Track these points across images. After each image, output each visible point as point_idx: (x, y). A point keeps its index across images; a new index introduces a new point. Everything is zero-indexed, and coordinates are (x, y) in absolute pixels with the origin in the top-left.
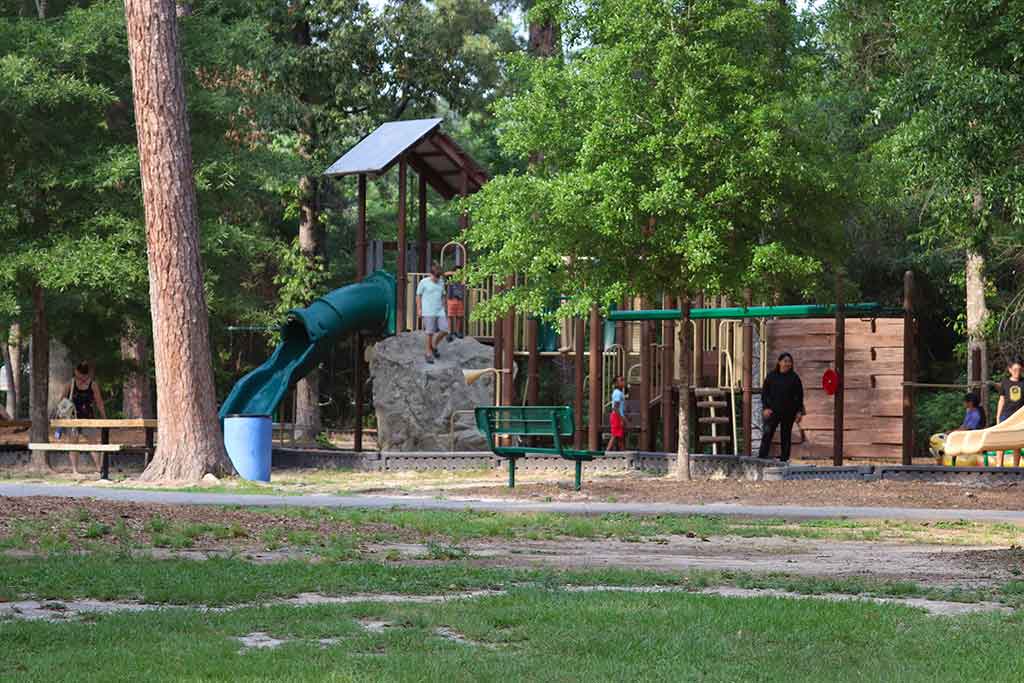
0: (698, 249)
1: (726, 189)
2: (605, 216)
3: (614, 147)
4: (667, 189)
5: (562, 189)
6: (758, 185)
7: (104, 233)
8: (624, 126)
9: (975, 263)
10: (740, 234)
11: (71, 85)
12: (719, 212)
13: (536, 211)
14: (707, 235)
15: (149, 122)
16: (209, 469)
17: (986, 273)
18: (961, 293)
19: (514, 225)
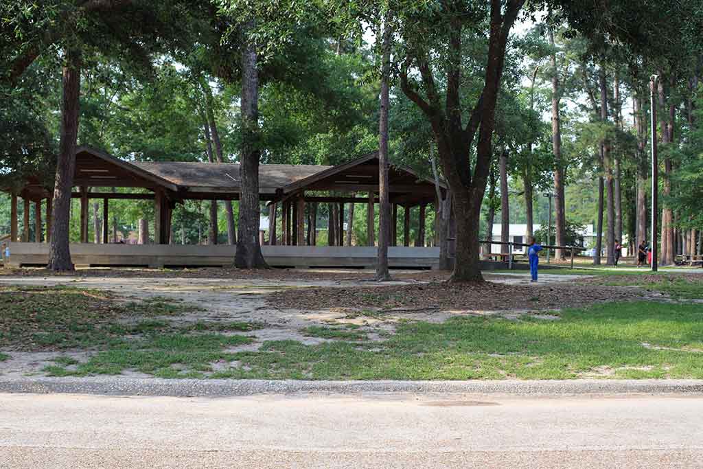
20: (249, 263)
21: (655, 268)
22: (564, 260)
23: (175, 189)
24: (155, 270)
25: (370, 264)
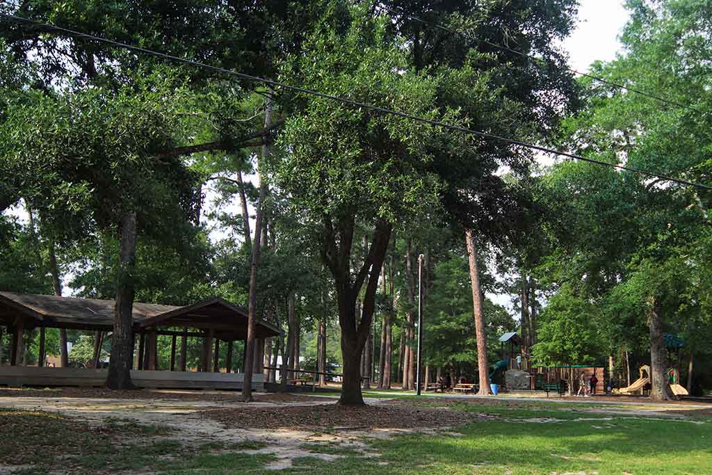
0: (574, 356)
1: (579, 345)
2: (558, 350)
3: (559, 338)
4: (568, 345)
5: (550, 345)
6: (584, 345)
7: (466, 352)
8: (561, 334)
9: (611, 358)
10: (582, 353)
11: (462, 327)
12: (578, 349)
13: (545, 349)
14: (576, 354)
15: (479, 334)
16: (489, 393)
17: (613, 360)
18: (609, 363)
19: (541, 351)
20: (120, 385)
21: (419, 393)
22: (326, 384)
23: (42, 319)
24: (19, 389)
25: (207, 387)
